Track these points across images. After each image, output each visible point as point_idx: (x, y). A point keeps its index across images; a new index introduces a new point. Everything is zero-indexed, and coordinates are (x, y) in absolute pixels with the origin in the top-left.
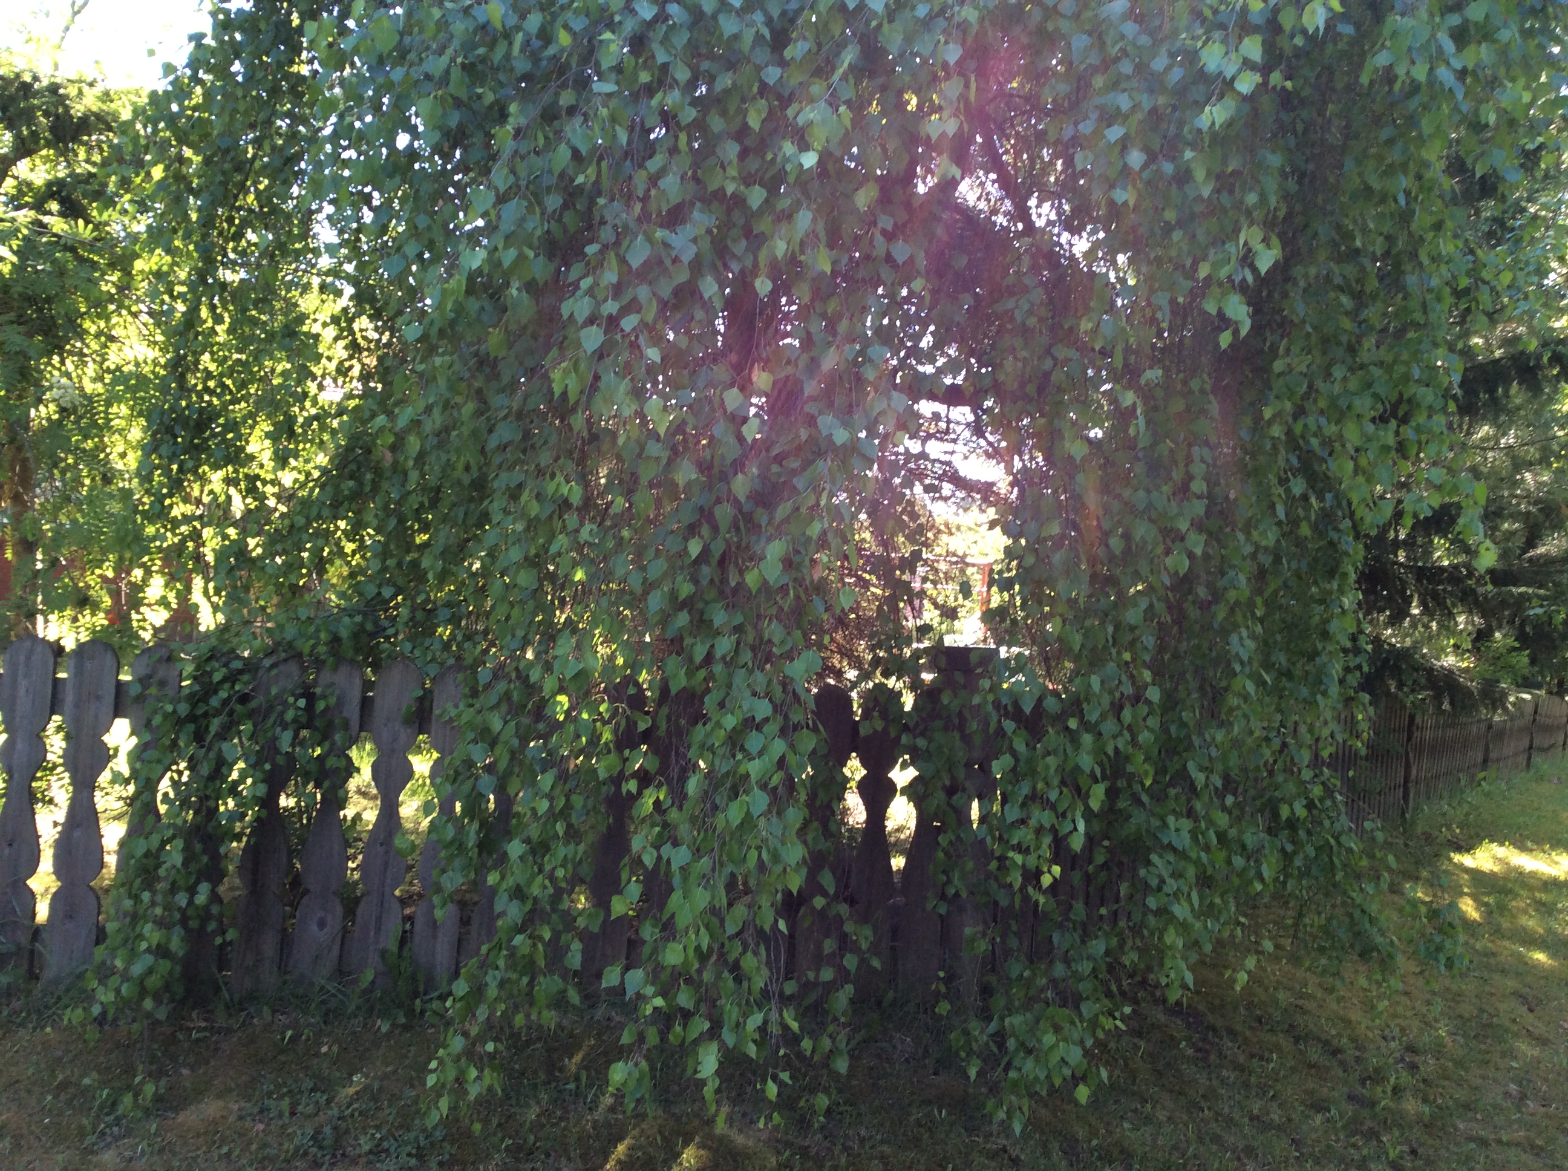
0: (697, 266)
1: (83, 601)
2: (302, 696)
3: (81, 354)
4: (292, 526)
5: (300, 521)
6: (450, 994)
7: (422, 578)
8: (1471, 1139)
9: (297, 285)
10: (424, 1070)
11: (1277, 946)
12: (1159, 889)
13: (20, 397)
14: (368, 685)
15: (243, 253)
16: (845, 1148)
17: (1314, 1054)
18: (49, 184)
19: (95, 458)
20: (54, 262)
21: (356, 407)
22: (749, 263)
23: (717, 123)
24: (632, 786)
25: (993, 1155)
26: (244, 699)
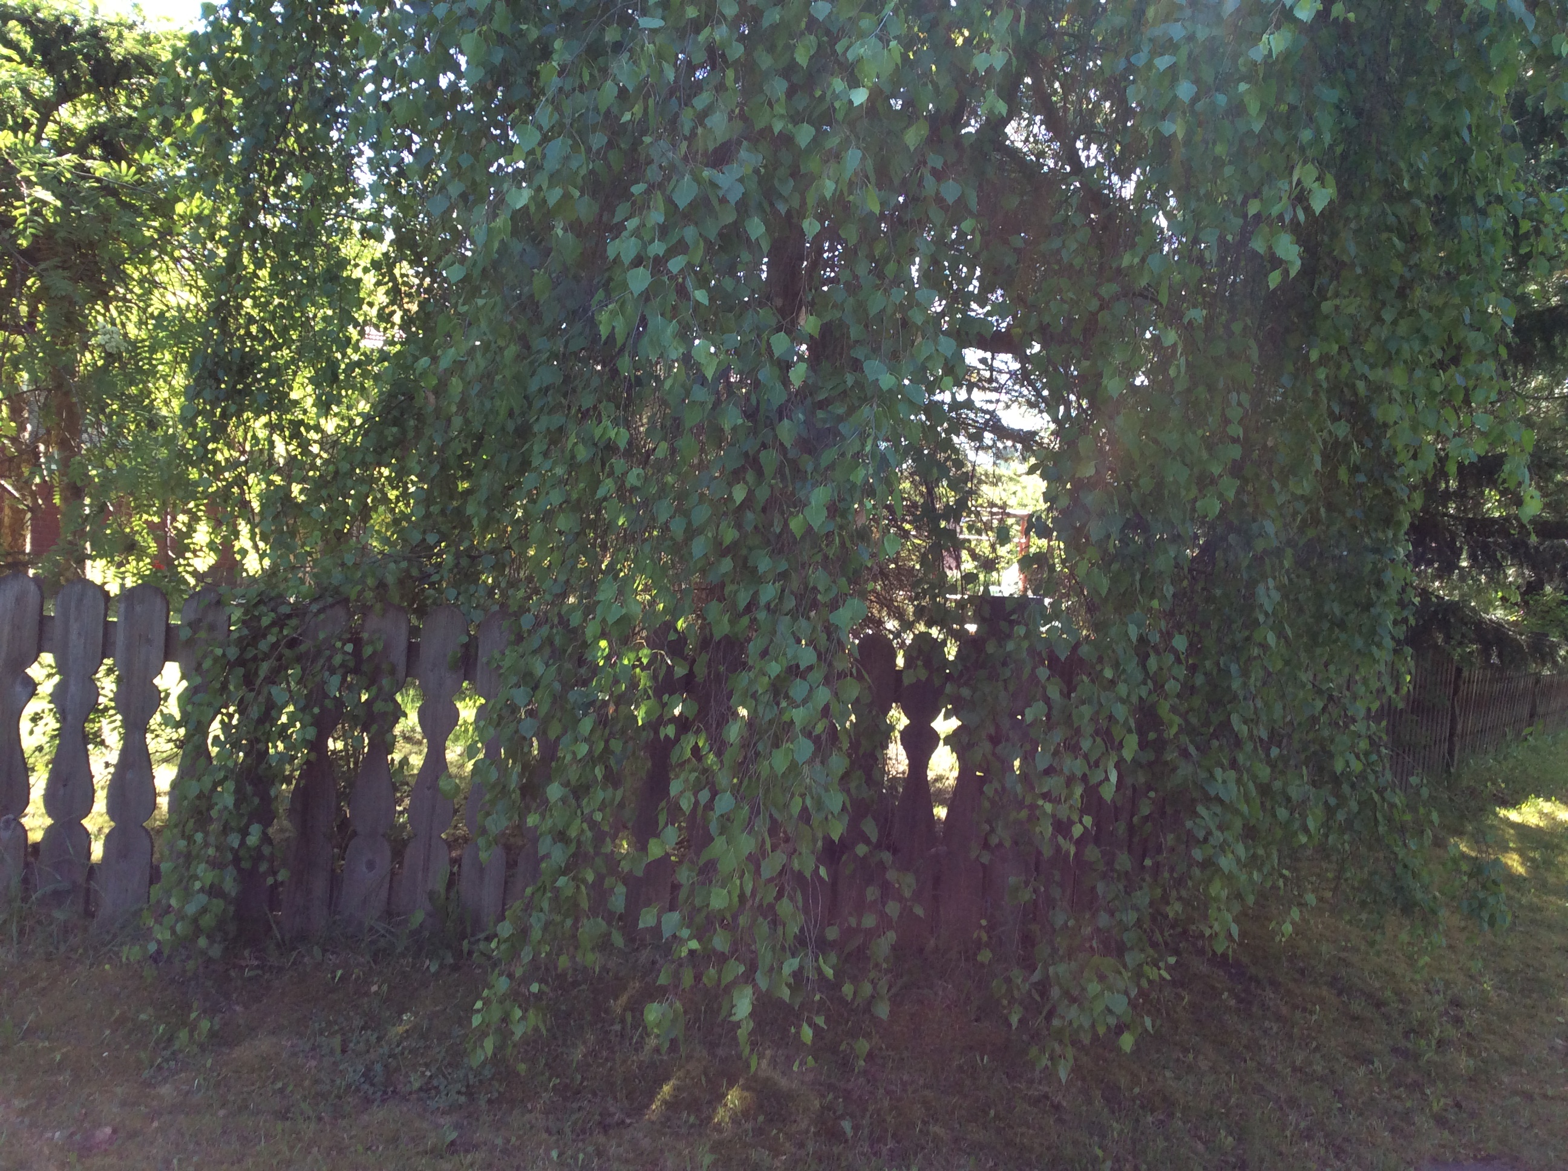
0: (743, 208)
1: (130, 547)
2: (349, 641)
3: (124, 299)
4: (336, 473)
5: (345, 467)
6: (496, 935)
7: (465, 524)
8: (1515, 1093)
9: (337, 231)
10: (470, 1011)
11: (1321, 899)
12: (1206, 840)
13: (65, 343)
14: (414, 631)
15: (285, 197)
16: (888, 1092)
17: (1357, 1007)
18: (91, 129)
19: (141, 404)
20: (97, 207)
21: (399, 352)
22: (796, 203)
23: (765, 61)
24: (670, 731)
25: (1036, 1102)
26: (293, 643)
